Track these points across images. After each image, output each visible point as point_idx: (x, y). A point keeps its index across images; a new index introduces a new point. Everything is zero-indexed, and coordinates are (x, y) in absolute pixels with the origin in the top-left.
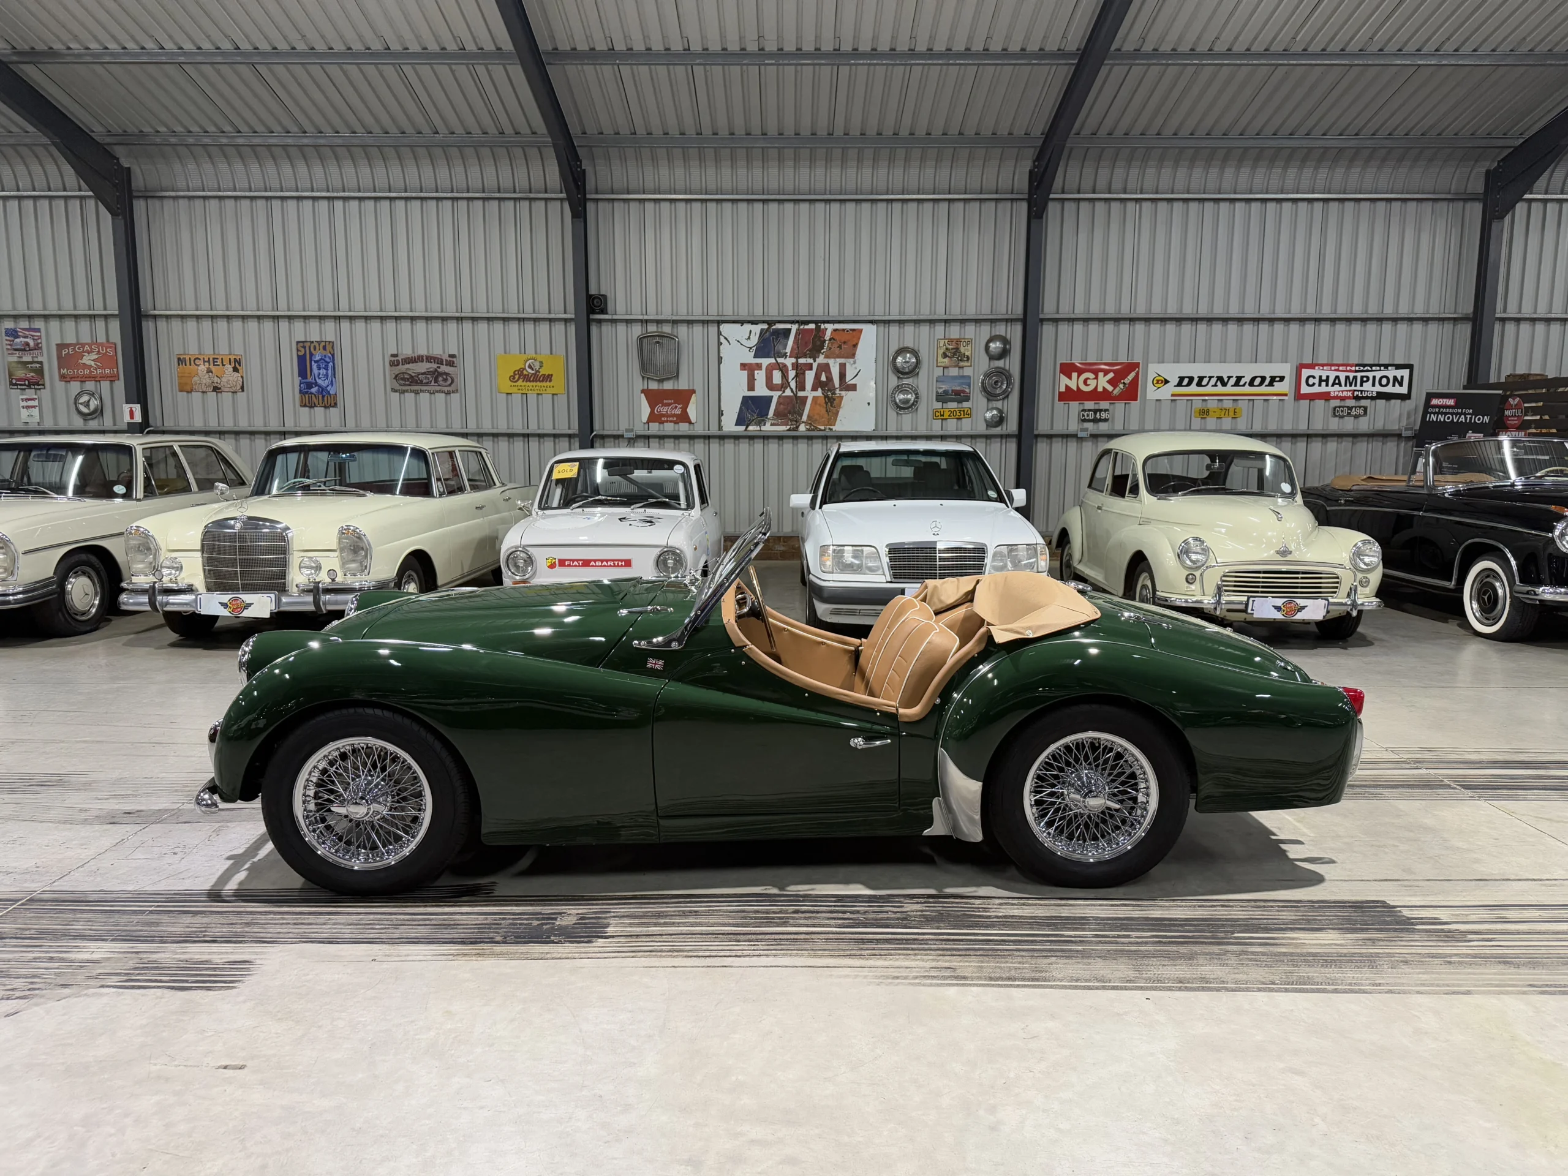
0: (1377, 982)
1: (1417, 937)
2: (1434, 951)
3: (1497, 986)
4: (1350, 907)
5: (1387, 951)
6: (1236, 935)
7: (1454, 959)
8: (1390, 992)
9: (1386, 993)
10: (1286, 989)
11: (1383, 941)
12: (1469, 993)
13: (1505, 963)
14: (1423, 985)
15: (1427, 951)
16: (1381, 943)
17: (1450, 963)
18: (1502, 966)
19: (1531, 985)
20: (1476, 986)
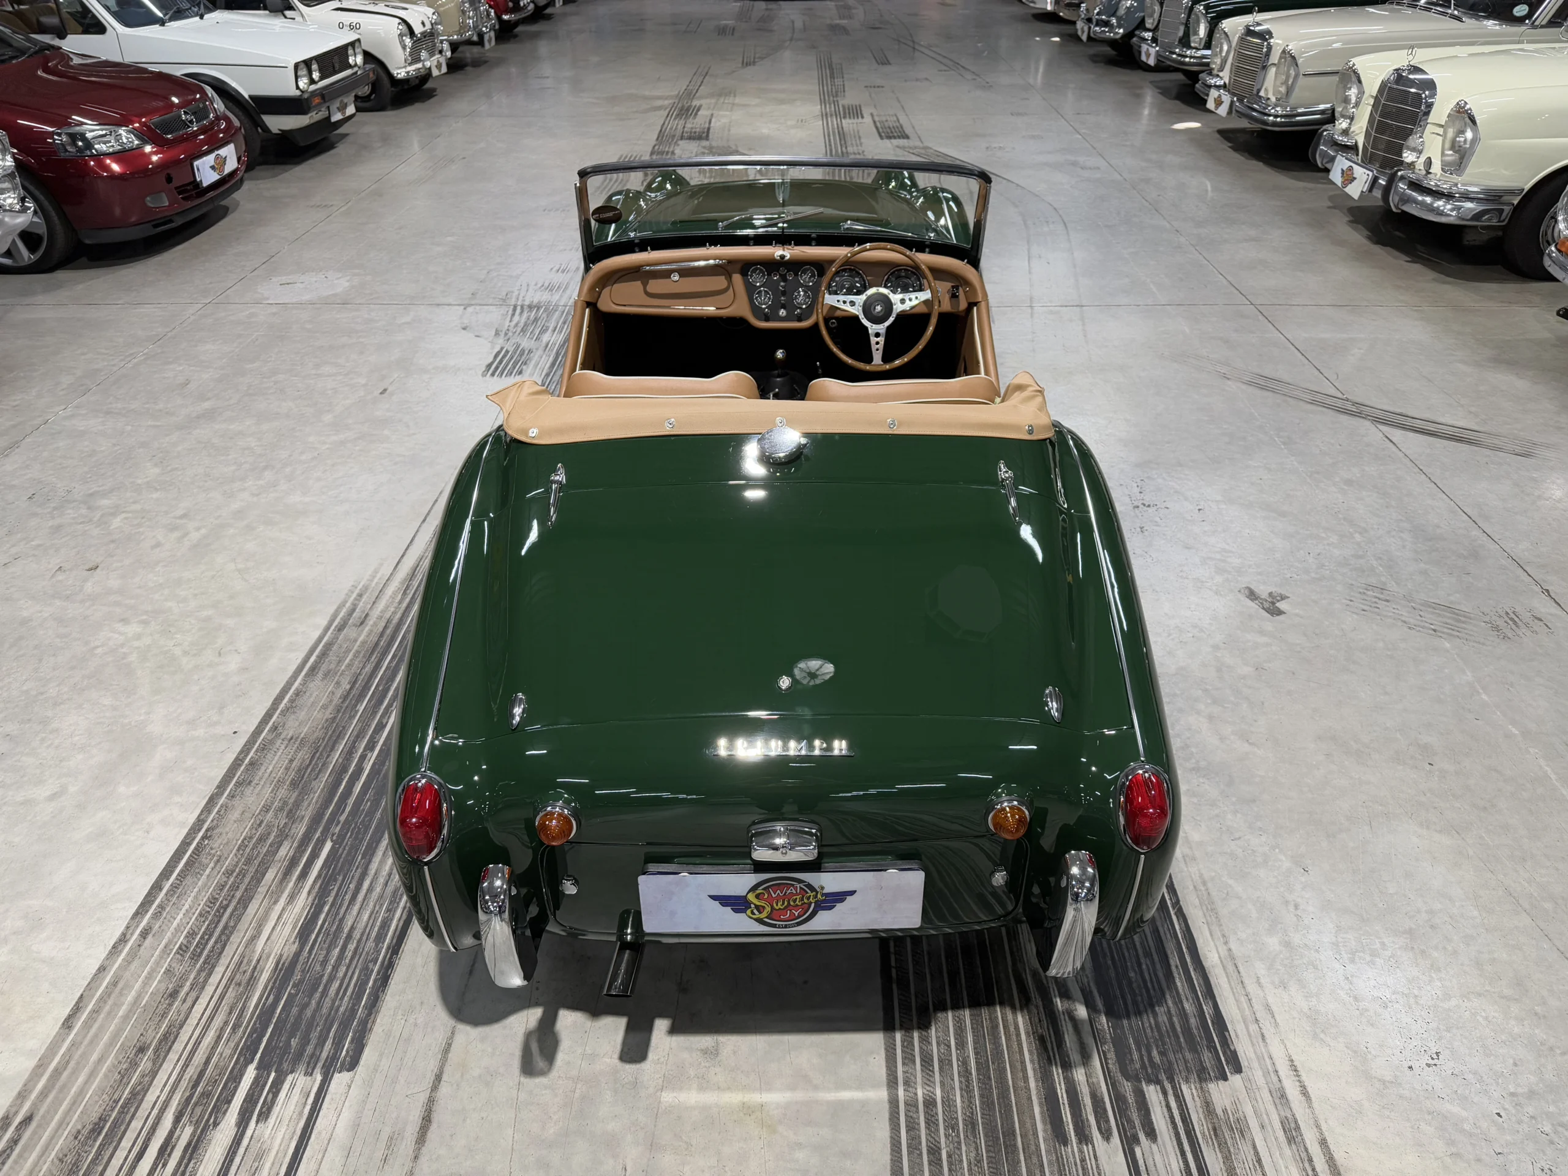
0: (150, 938)
1: (225, 1049)
2: (178, 1047)
3: (57, 1073)
4: (353, 1011)
5: (209, 989)
6: (328, 845)
7: (145, 1064)
8: (123, 939)
9: (124, 935)
10: (189, 844)
11: (238, 998)
12: (68, 1023)
13: (96, 1129)
14: (114, 983)
15: (184, 1036)
16: (231, 994)
17: (142, 1050)
18: (94, 1116)
19: (28, 1119)
20: (73, 1044)
